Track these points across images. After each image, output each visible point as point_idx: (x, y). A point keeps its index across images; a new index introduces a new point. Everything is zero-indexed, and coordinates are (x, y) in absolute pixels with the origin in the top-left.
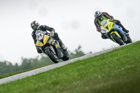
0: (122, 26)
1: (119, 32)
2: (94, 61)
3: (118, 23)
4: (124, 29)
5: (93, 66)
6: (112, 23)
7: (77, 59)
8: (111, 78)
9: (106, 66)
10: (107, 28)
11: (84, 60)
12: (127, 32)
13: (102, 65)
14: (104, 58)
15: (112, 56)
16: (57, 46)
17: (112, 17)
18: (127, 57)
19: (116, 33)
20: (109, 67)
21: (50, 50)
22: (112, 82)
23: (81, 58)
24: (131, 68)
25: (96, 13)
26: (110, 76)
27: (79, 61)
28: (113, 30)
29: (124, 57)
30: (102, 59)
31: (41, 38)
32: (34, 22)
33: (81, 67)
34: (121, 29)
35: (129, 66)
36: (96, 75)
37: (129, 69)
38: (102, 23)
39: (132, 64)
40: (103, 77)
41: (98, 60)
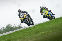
0: (52, 13)
1: (51, 15)
2: (26, 30)
3: (50, 11)
4: (52, 14)
5: (26, 33)
6: (48, 11)
7: (19, 30)
8: (34, 38)
9: (32, 33)
10: (46, 13)
11: (22, 30)
12: (54, 15)
13: (30, 32)
14: (31, 29)
15: (34, 28)
16: (29, 19)
17: (47, 9)
18: (41, 29)
19: (50, 15)
20: (33, 33)
21: (27, 21)
22: (34, 40)
23: (21, 29)
24: (43, 34)
25: (41, 7)
26: (33, 37)
27: (20, 31)
28: (48, 14)
29: (40, 29)
30: (30, 30)
31: (22, 16)
32: (19, 10)
33: (21, 33)
34: (51, 14)
35: (42, 33)
36: (27, 37)
37: (42, 34)
38: (43, 11)
39: (43, 32)
40: (30, 38)
41: (28, 30)
